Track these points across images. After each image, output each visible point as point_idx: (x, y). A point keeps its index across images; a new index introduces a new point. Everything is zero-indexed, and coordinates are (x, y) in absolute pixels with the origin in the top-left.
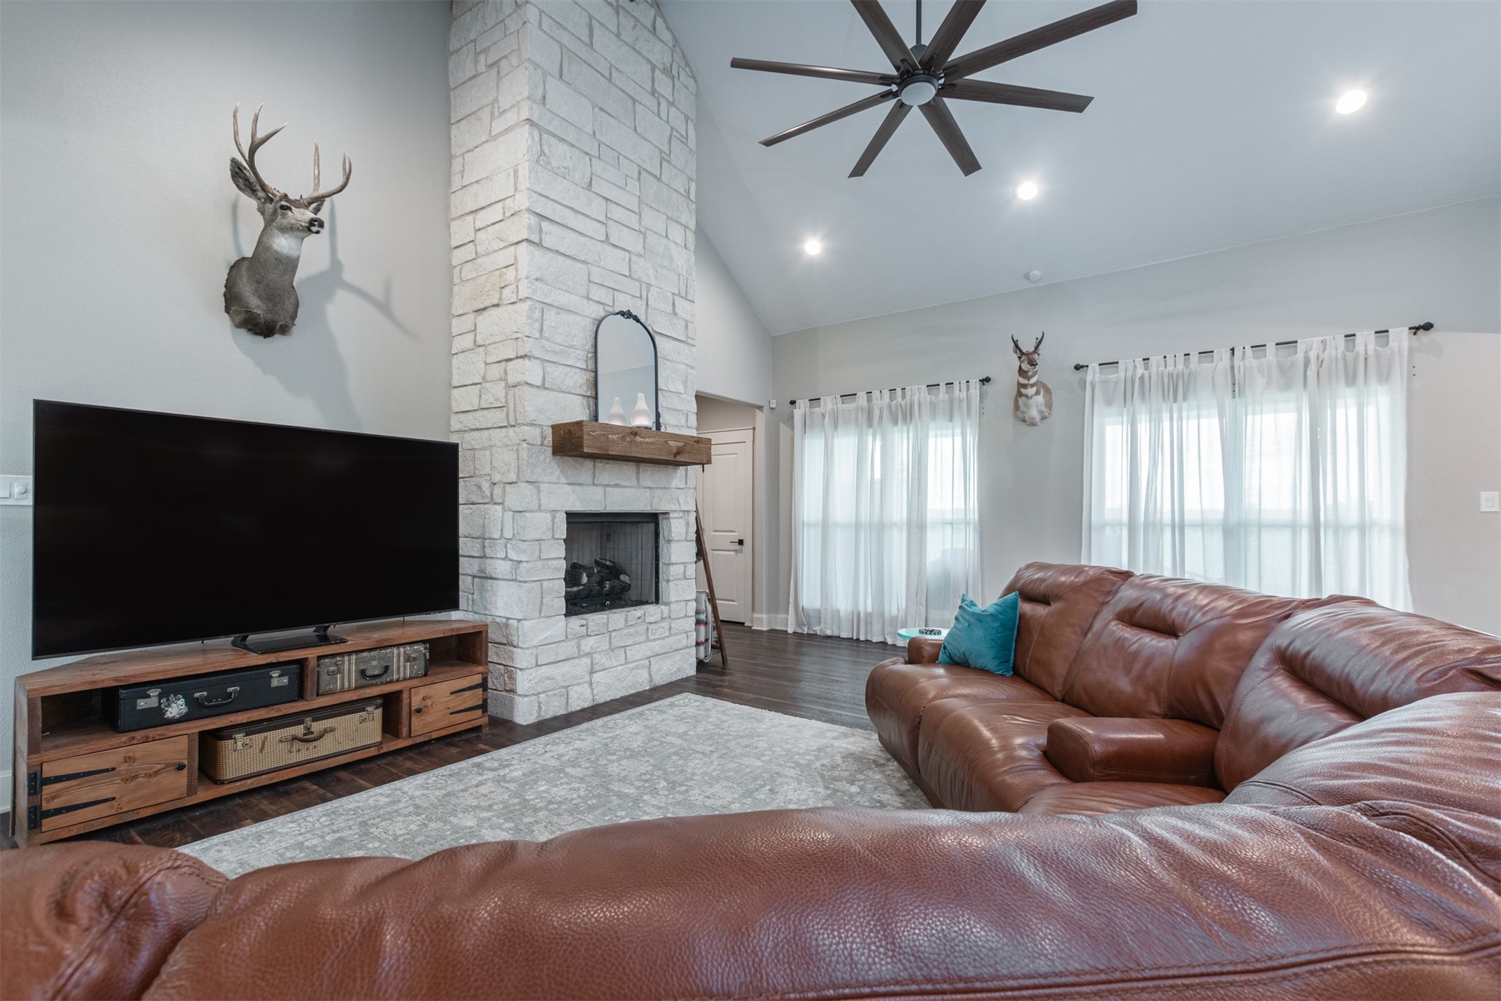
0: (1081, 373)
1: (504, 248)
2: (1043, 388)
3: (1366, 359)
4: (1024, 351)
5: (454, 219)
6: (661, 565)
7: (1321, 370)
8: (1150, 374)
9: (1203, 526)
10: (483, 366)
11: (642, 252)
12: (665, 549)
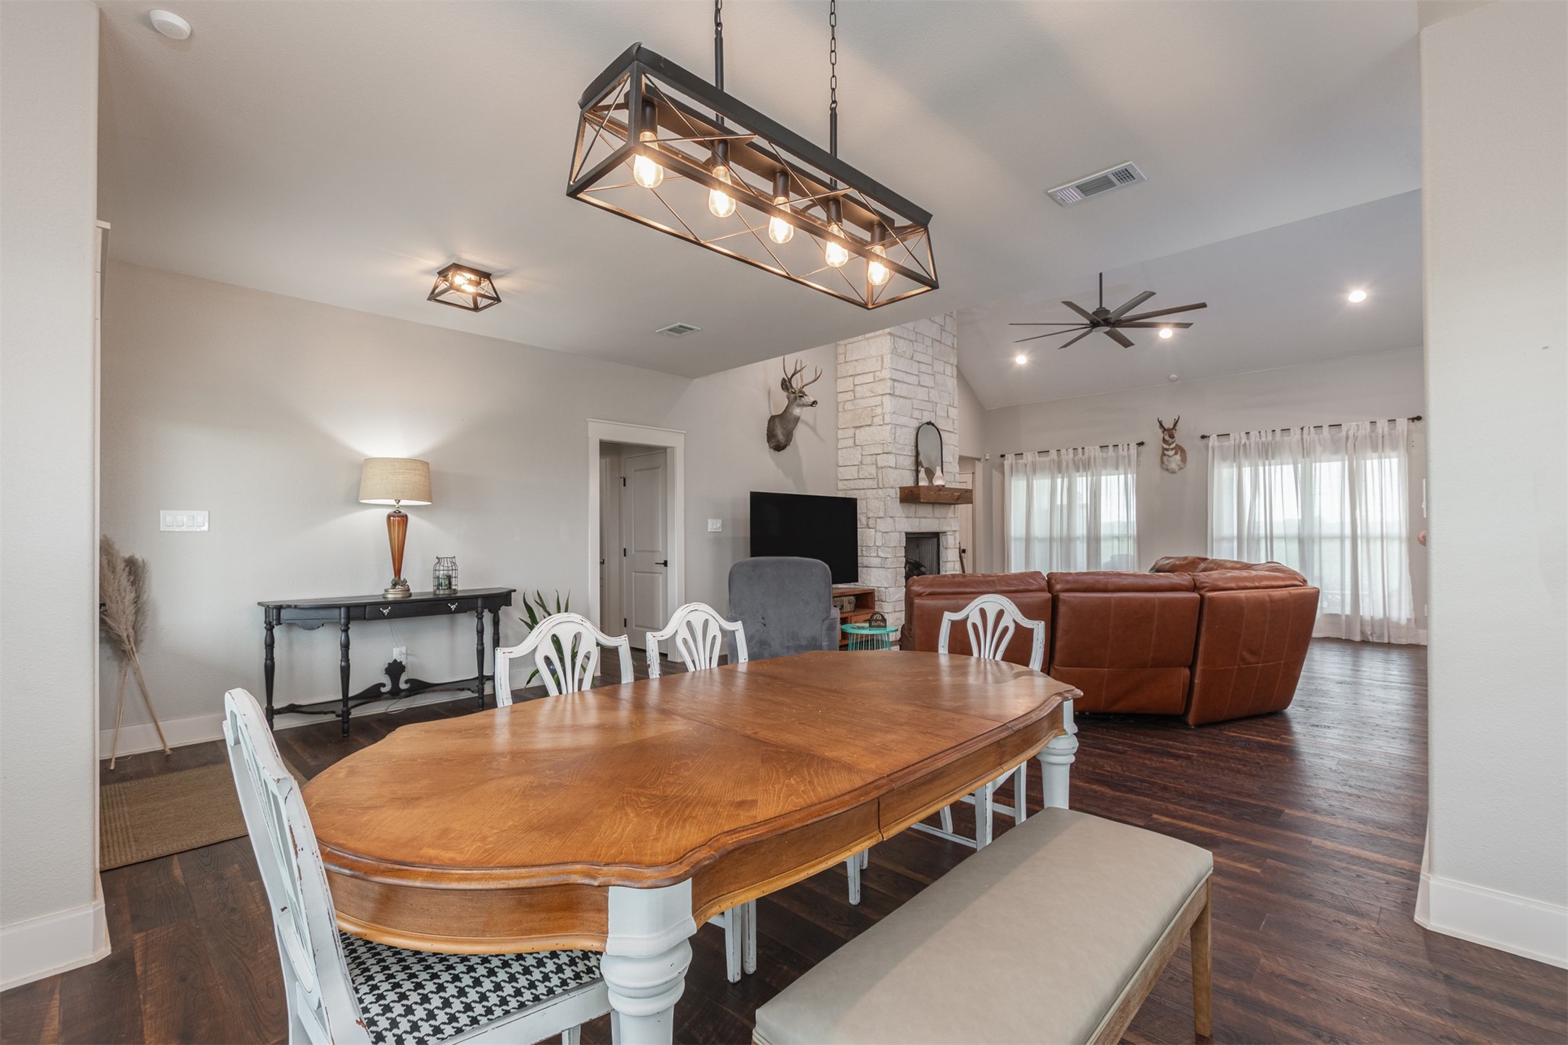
0: (1205, 440)
1: (874, 396)
2: (1179, 449)
3: (1383, 437)
4: (1166, 427)
5: (840, 378)
6: (941, 562)
7: (1356, 443)
8: (1250, 442)
9: (1285, 538)
10: (860, 456)
11: (934, 386)
12: (944, 554)
